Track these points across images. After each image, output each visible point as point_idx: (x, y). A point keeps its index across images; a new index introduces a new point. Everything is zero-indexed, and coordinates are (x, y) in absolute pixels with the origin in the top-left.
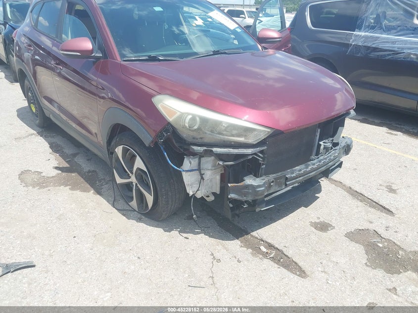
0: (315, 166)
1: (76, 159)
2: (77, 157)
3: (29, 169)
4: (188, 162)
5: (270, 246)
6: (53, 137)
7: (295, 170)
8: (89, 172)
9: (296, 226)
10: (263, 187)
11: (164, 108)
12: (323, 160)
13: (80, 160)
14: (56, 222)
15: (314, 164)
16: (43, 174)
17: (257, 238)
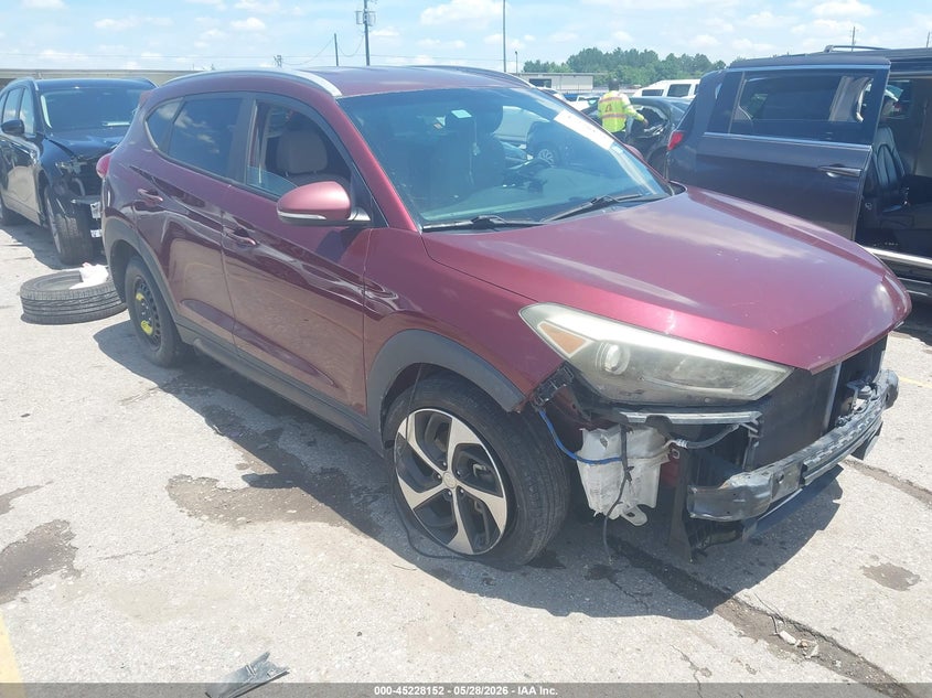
0: (849, 437)
1: (281, 444)
2: (281, 439)
3: (184, 473)
4: (598, 442)
5: (801, 630)
6: (204, 393)
7: (817, 449)
8: (324, 472)
9: (837, 578)
10: (765, 491)
11: (554, 331)
12: (858, 422)
13: (291, 444)
14: (300, 600)
15: (846, 434)
16: (222, 484)
17: (765, 613)
